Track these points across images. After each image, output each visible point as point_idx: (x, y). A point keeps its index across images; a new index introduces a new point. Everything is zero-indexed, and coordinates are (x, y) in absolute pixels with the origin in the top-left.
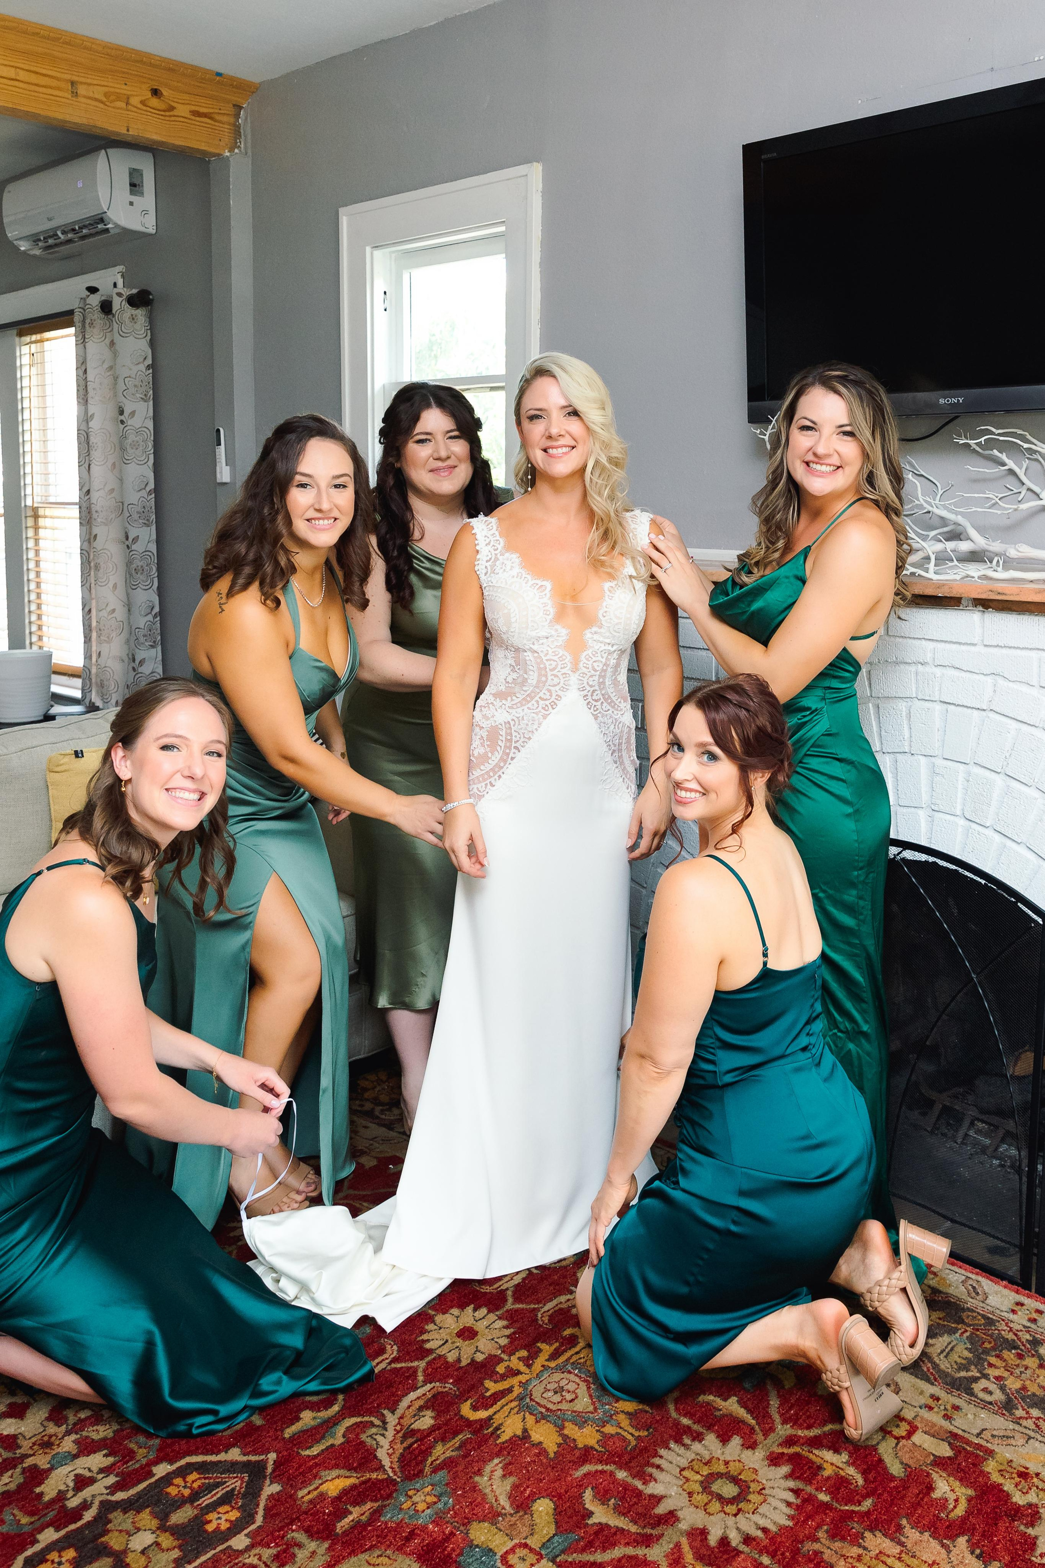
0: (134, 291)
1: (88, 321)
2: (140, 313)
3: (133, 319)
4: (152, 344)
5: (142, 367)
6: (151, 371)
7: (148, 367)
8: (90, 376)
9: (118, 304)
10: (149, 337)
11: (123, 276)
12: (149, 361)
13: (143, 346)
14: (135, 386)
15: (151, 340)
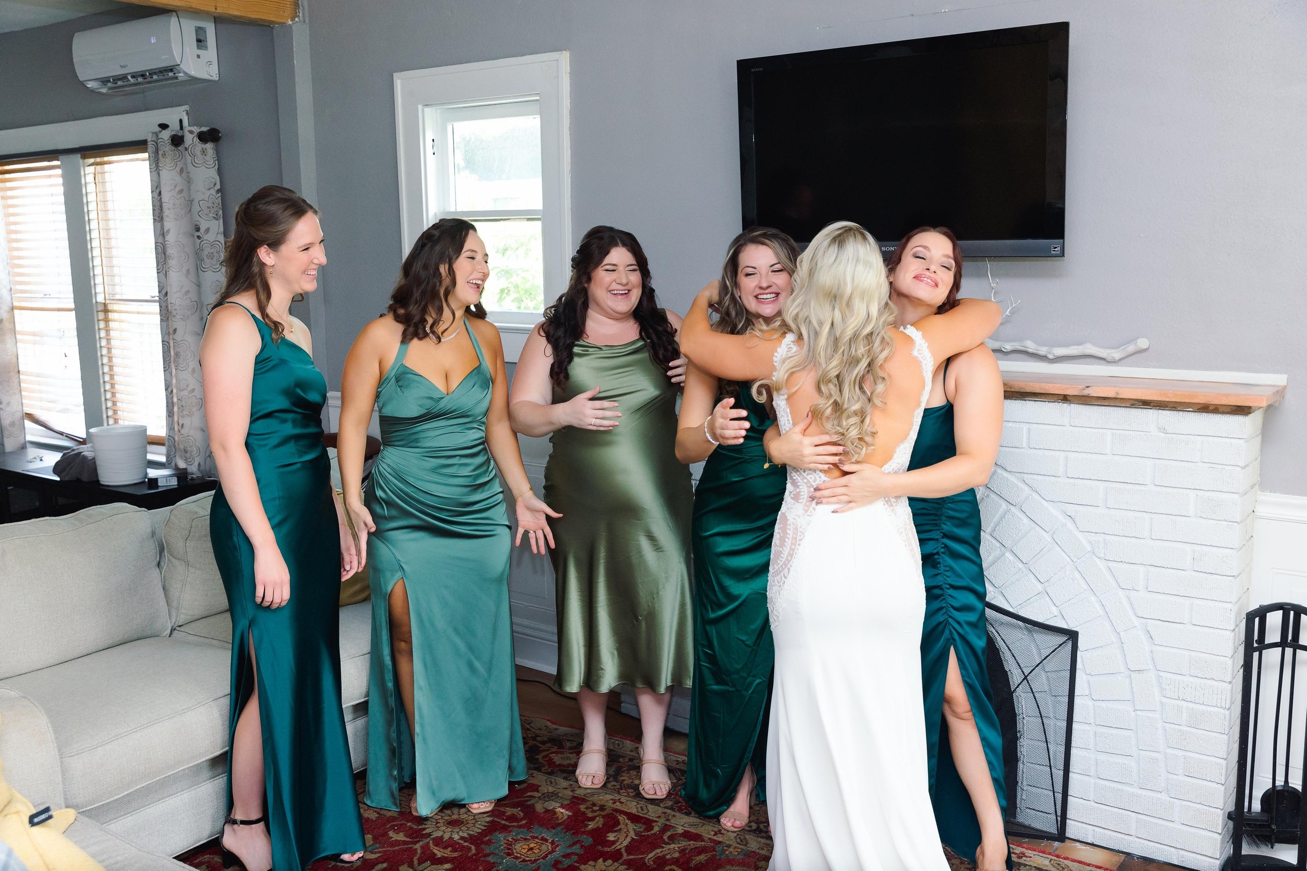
0: (205, 129)
1: (160, 153)
2: (209, 146)
3: (204, 152)
4: (220, 172)
5: (213, 192)
6: (220, 194)
7: (218, 191)
8: (166, 197)
9: (190, 139)
10: (216, 167)
11: (187, 113)
12: (218, 186)
13: (213, 174)
14: (209, 207)
15: (218, 169)
